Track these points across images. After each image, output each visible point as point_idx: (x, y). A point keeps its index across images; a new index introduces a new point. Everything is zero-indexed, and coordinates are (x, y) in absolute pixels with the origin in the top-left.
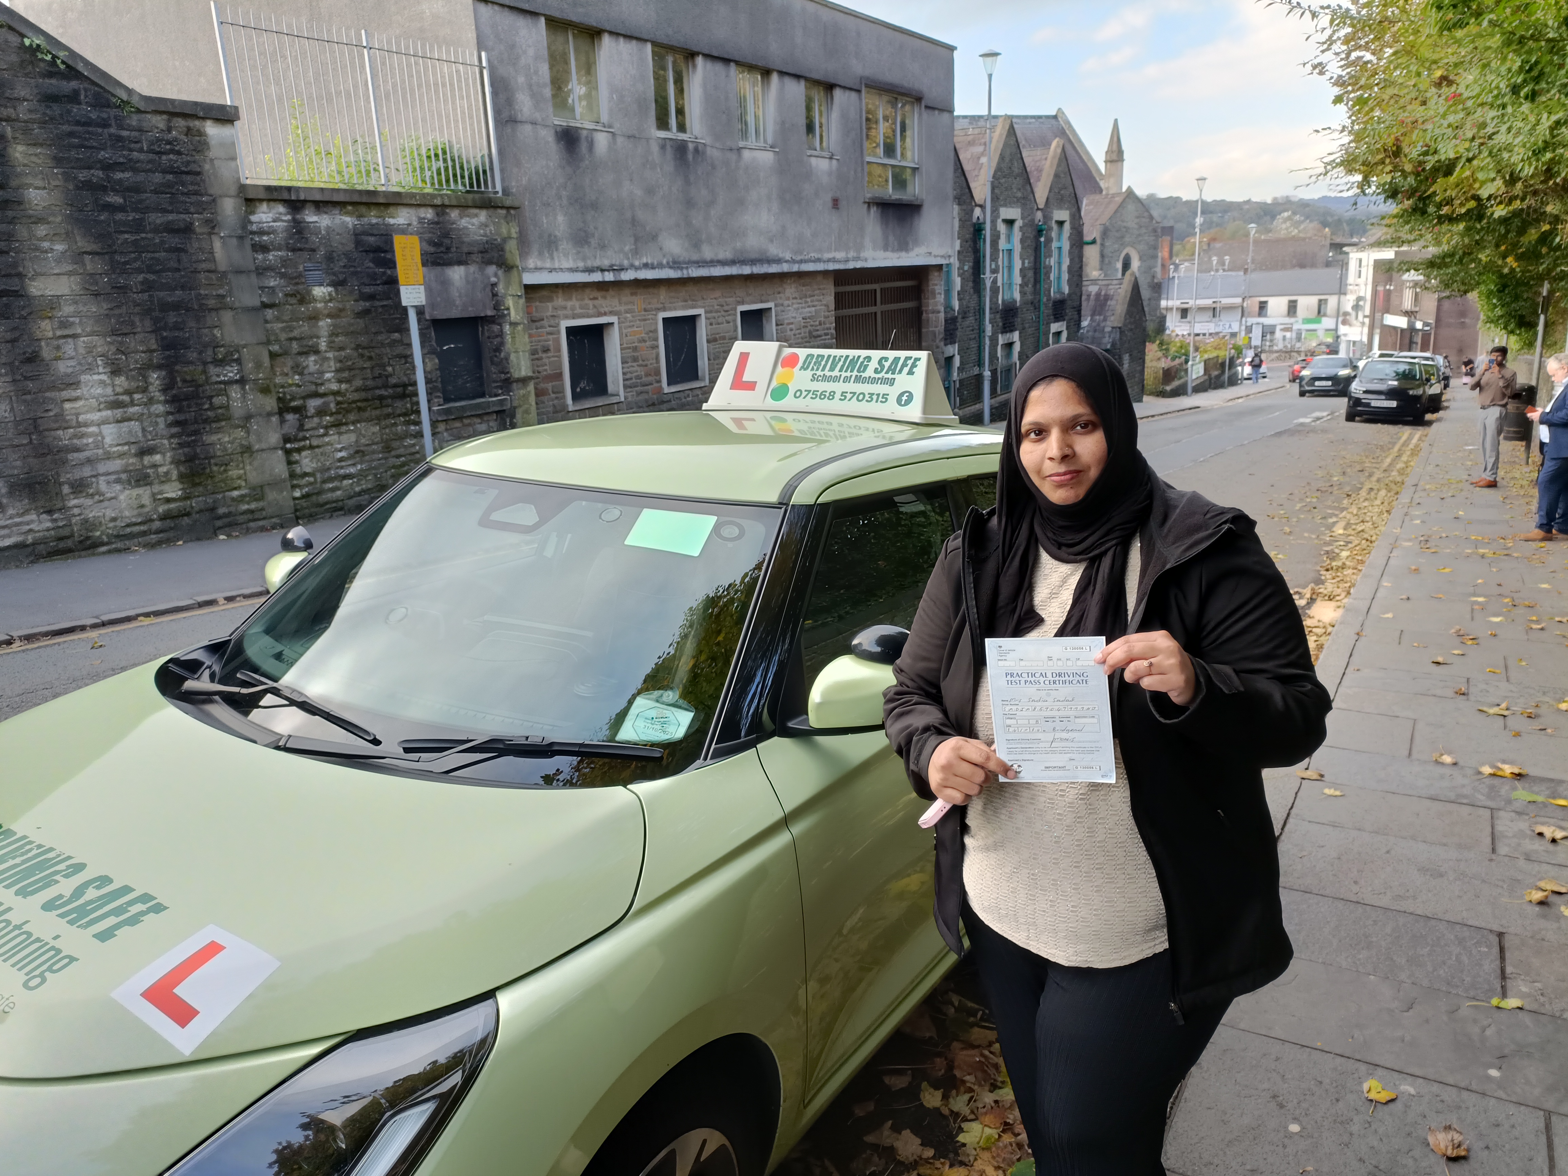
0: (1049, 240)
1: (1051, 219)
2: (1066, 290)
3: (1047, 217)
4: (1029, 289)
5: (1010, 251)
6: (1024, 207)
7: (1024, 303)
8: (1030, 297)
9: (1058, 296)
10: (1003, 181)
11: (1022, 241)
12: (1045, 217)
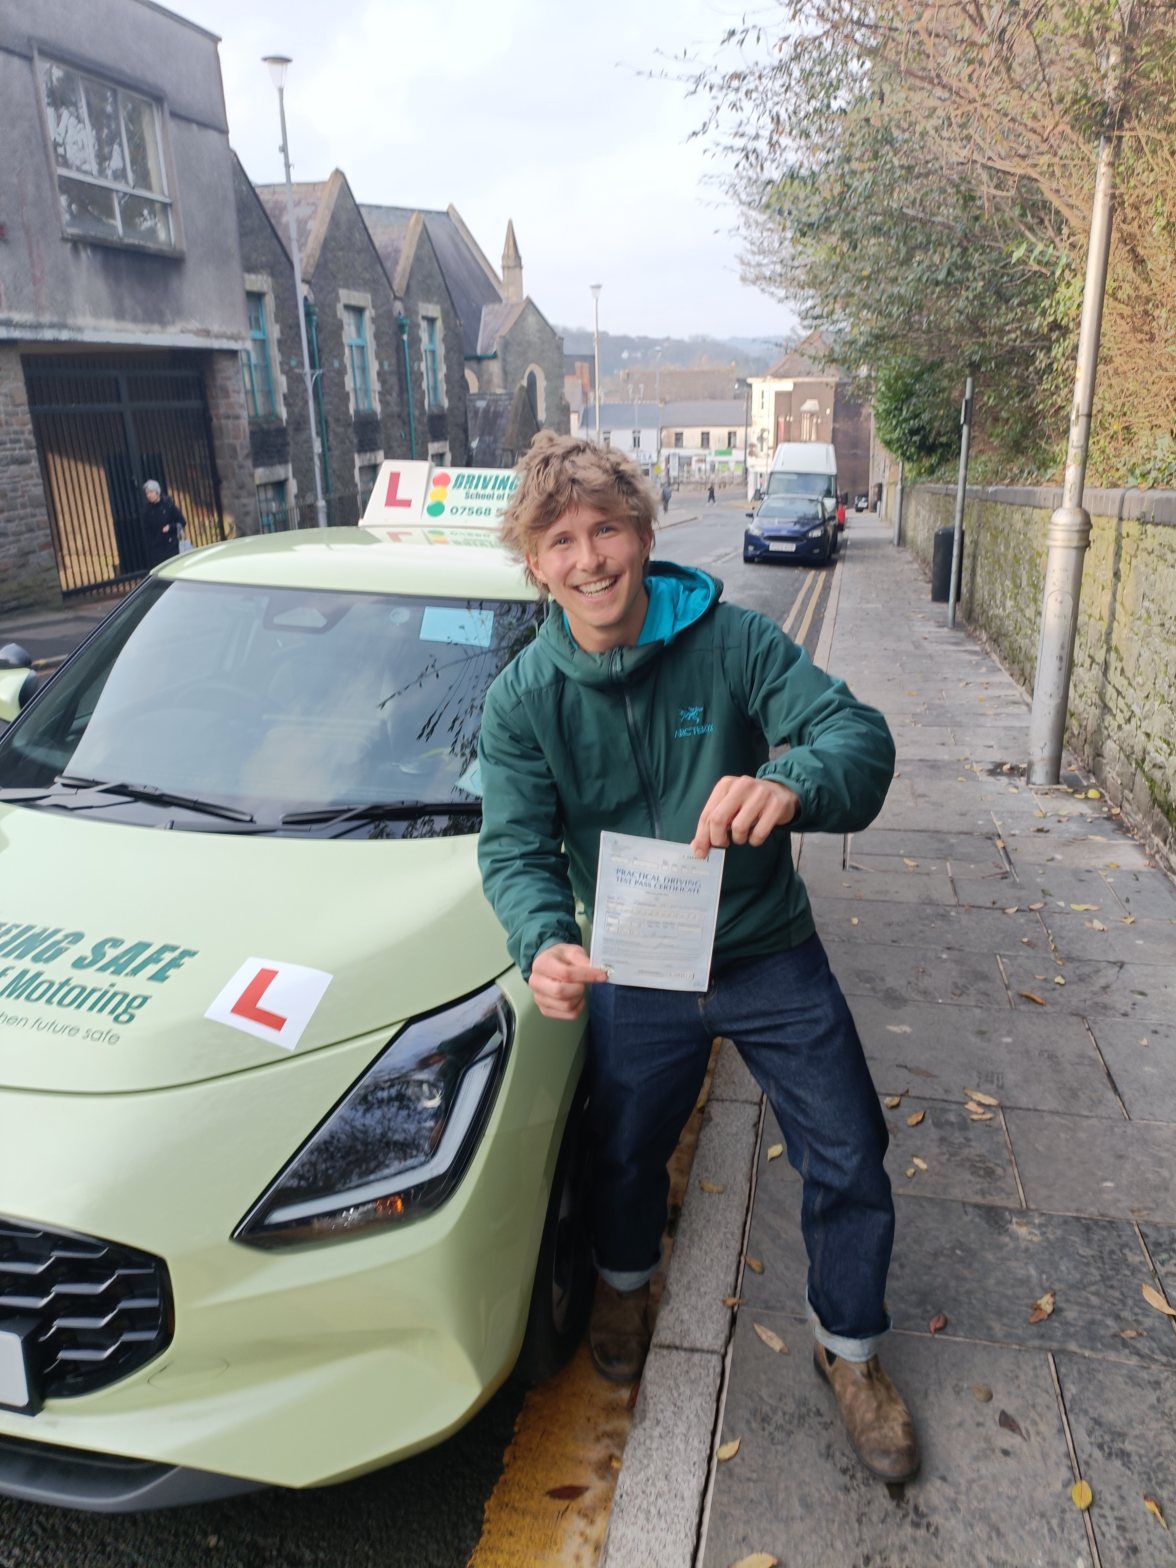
0: (415, 340)
1: (417, 313)
2: (446, 404)
3: (410, 311)
4: (393, 398)
5: (362, 349)
6: (375, 293)
7: (387, 415)
8: (395, 409)
9: (436, 411)
10: (340, 254)
11: (377, 336)
12: (406, 309)
